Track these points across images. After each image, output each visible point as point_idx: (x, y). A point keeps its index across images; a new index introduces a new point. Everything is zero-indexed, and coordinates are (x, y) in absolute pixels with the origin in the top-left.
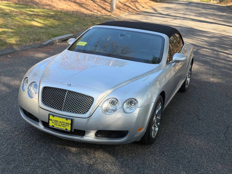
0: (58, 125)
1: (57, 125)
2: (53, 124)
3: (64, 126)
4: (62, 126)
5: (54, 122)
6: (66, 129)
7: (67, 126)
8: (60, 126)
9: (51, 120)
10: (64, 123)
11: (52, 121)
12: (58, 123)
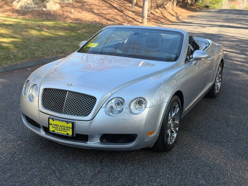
0: (59, 129)
1: (57, 130)
2: (54, 129)
3: (65, 130)
4: (63, 130)
5: (54, 126)
6: (68, 134)
7: (68, 130)
8: (60, 130)
9: (51, 124)
10: (65, 127)
11: (52, 126)
12: (59, 127)
